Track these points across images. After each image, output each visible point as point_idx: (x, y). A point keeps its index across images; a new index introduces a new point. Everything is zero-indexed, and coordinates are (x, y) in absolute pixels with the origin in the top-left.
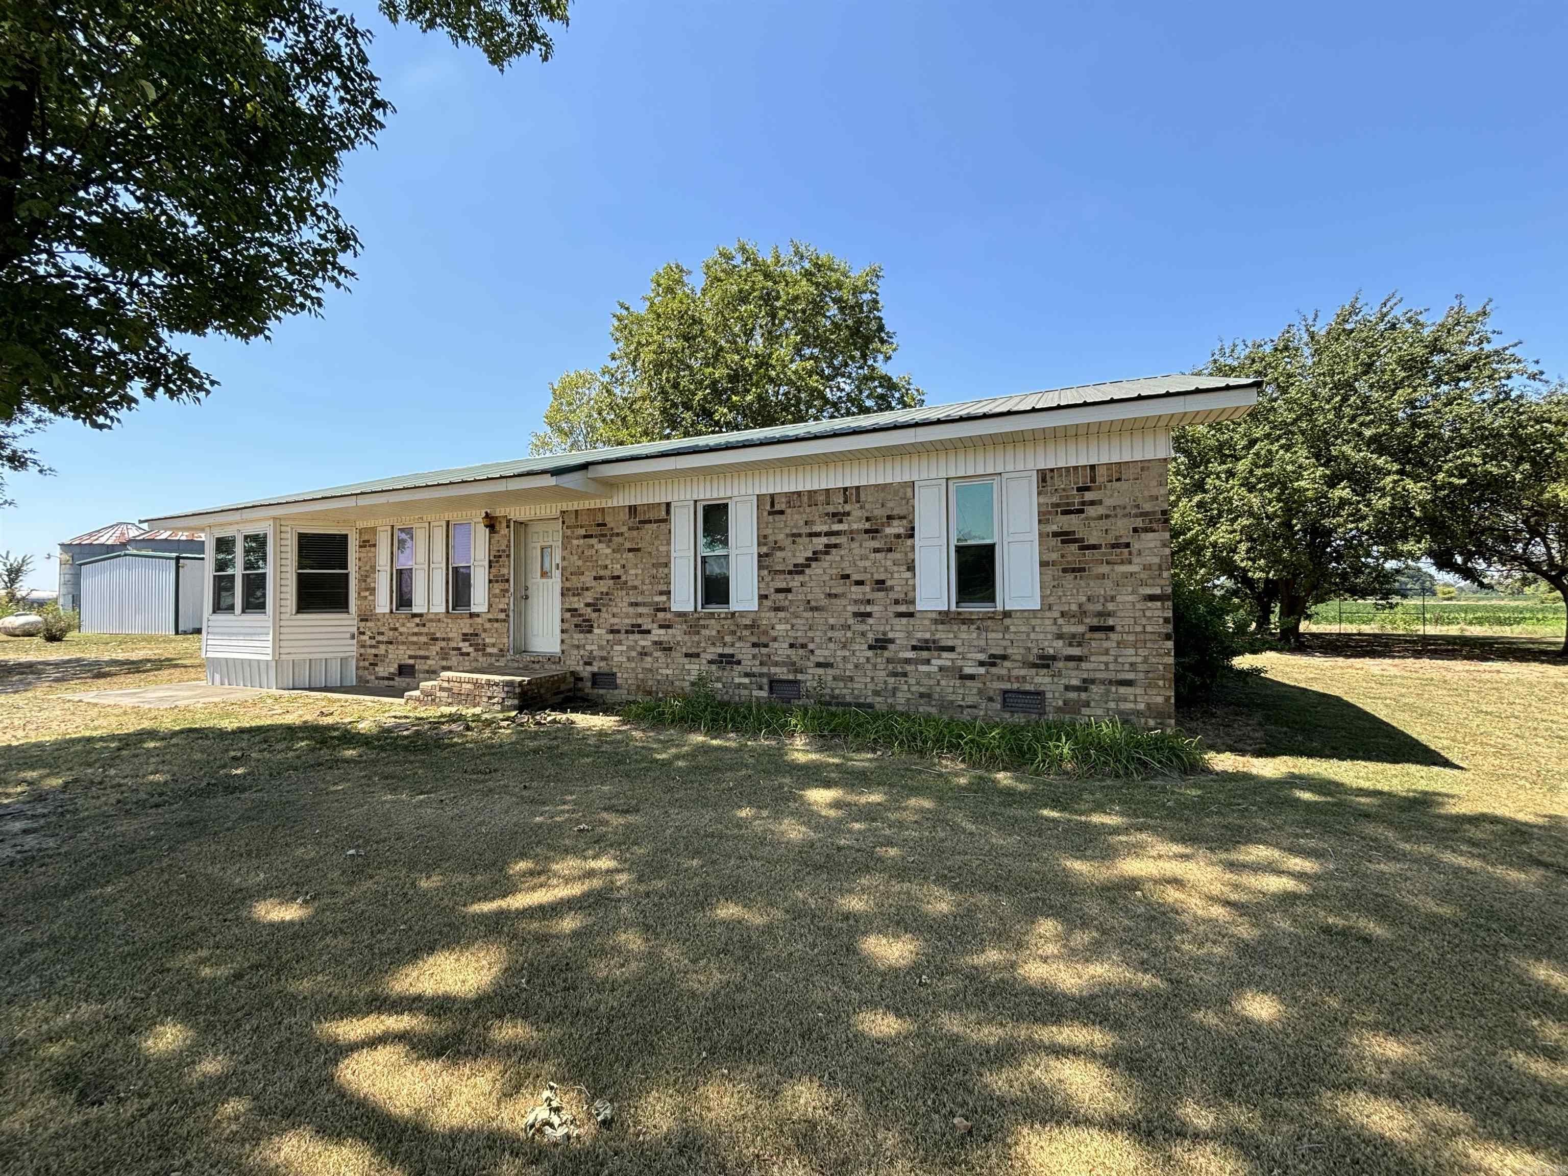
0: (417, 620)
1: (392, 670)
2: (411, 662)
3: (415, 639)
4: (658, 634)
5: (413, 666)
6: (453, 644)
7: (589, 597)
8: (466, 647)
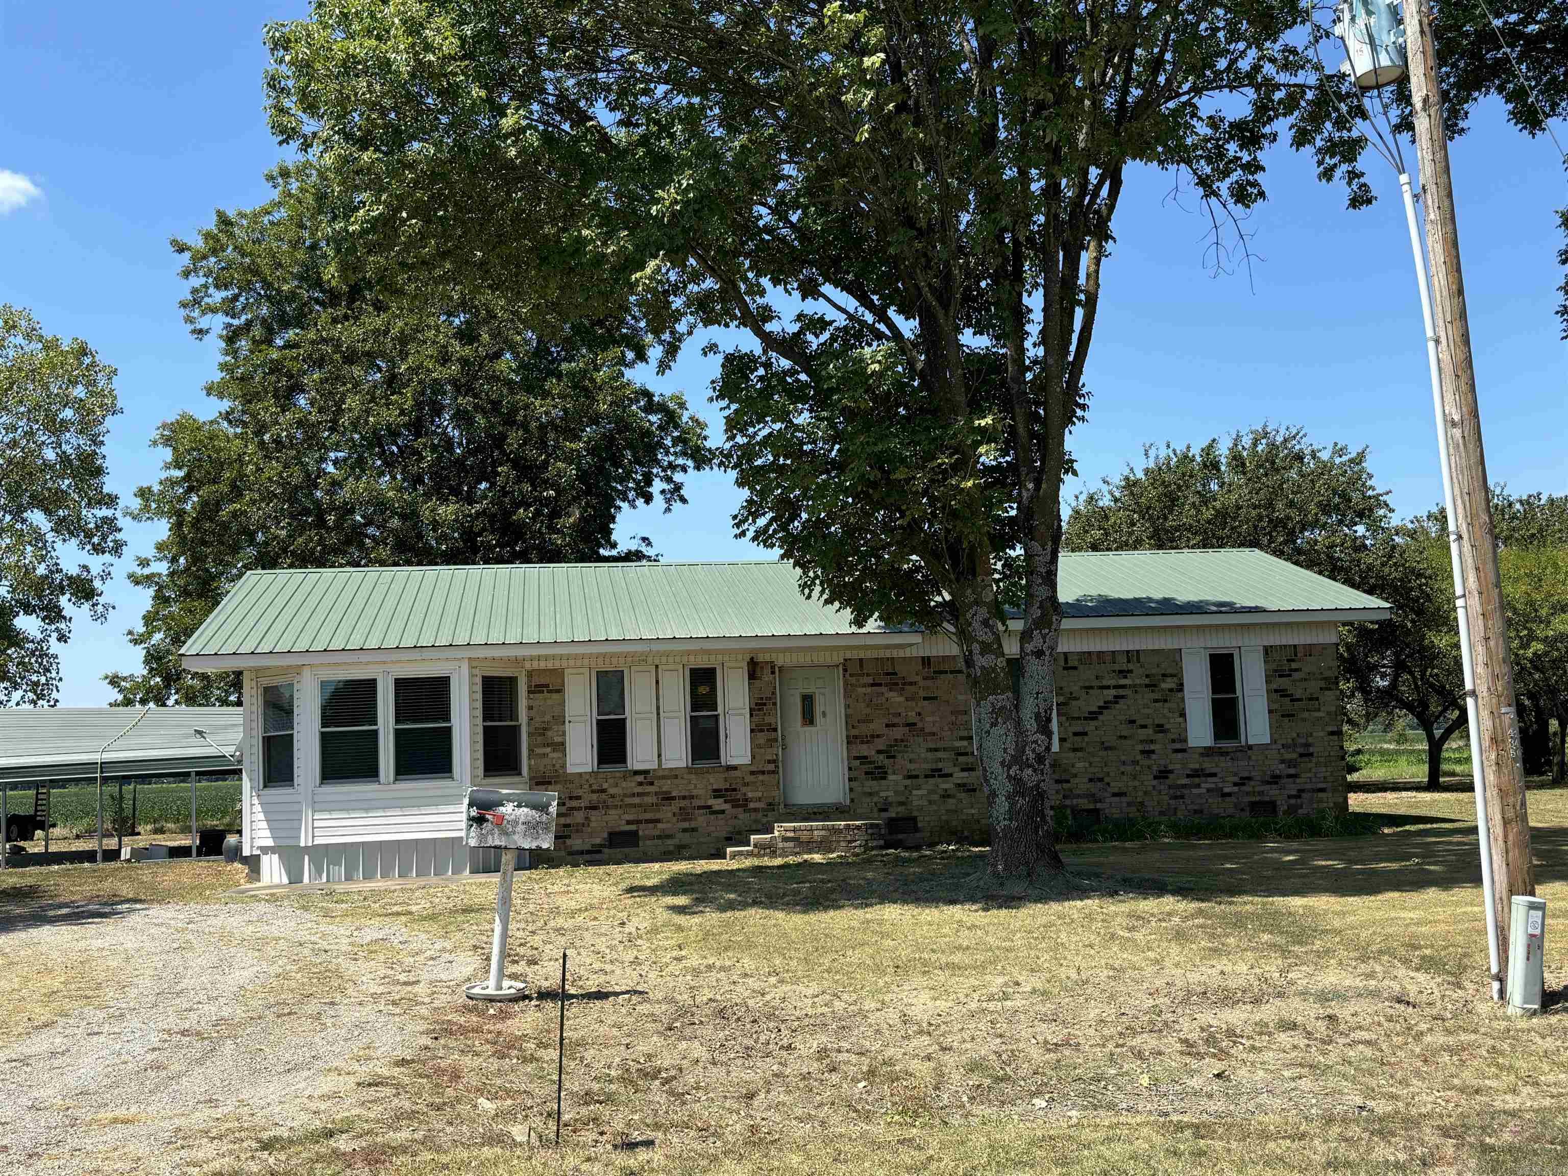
0: (640, 778)
1: (598, 841)
2: (633, 827)
3: (637, 800)
4: (960, 776)
5: (635, 834)
6: (696, 803)
7: (881, 744)
8: (718, 804)
